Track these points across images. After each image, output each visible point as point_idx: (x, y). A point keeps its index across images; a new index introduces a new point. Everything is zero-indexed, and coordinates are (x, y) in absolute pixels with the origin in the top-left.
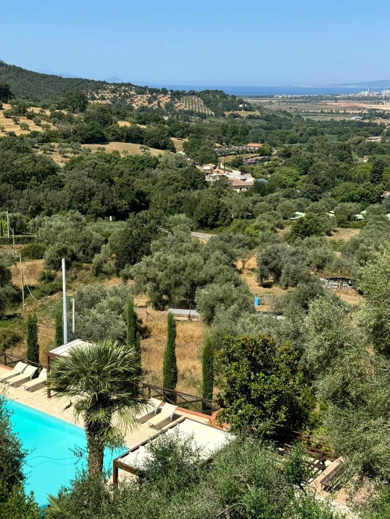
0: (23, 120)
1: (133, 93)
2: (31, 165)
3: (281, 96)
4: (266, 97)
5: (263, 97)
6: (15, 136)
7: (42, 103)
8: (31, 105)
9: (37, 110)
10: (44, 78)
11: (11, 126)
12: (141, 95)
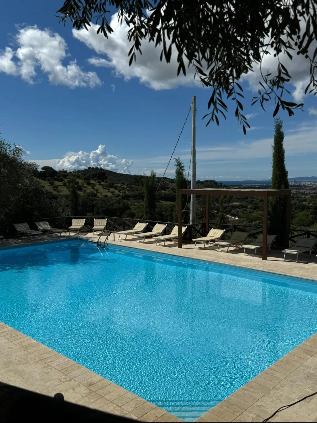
0: (112, 190)
1: (168, 182)
2: (117, 205)
3: (245, 185)
4: (237, 185)
5: (234, 186)
6: (107, 197)
7: (122, 182)
8: (116, 183)
9: (119, 185)
10: (122, 176)
11: (106, 192)
12: (172, 183)
